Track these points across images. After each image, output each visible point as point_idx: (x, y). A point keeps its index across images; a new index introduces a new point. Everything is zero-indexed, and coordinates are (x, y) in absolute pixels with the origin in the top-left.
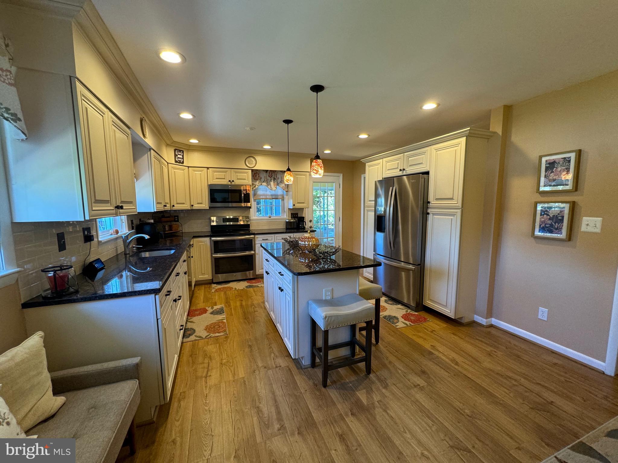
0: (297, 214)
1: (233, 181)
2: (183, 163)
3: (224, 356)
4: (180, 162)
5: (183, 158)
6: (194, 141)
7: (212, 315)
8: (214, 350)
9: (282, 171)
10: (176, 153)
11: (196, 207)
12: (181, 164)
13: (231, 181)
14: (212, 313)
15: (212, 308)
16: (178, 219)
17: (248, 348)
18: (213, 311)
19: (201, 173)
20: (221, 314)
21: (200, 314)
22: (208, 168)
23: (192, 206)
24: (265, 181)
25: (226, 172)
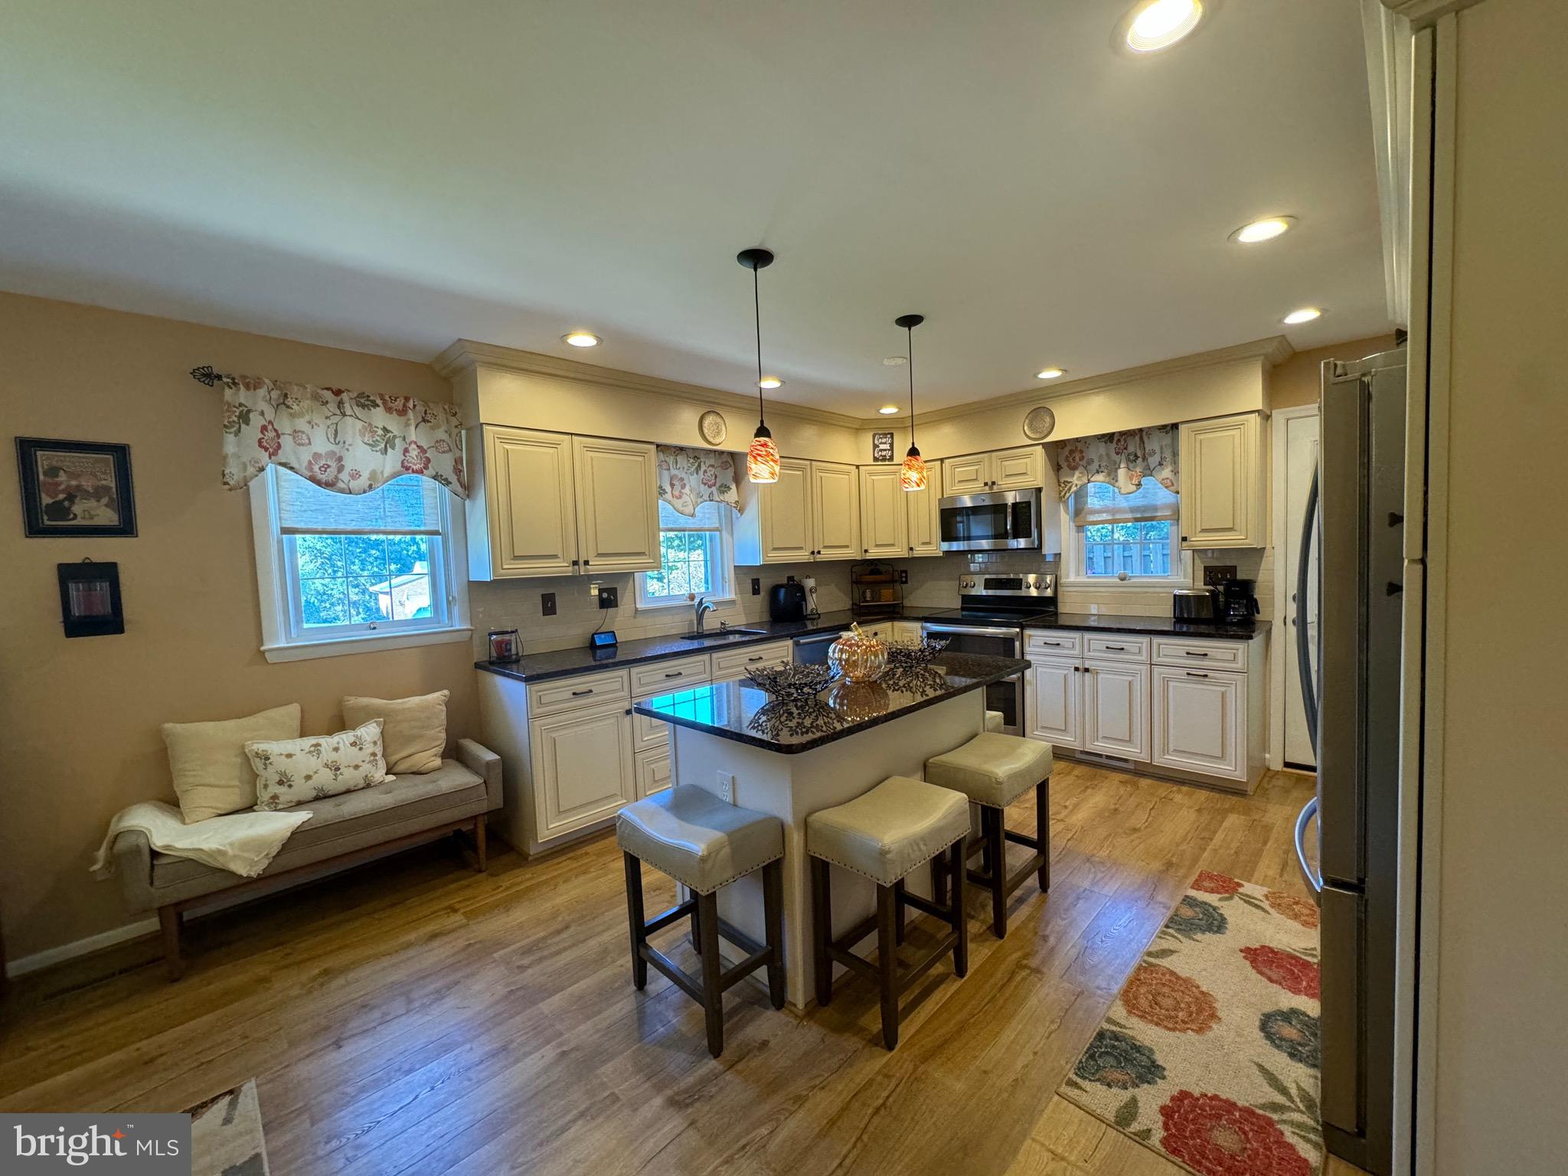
0: (1233, 570)
1: (995, 483)
2: (891, 458)
4: (884, 459)
5: (892, 449)
6: (889, 410)
10: (876, 442)
11: (921, 551)
12: (887, 463)
13: (989, 483)
16: (906, 577)
22: (942, 460)
24: (1102, 469)
25: (979, 462)
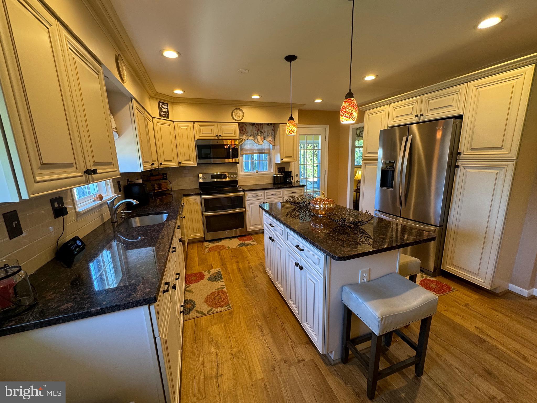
0: (284, 168)
1: (220, 136)
2: (168, 117)
3: (234, 343)
4: (165, 117)
5: (168, 112)
6: (178, 92)
7: (210, 281)
8: (220, 332)
9: (269, 124)
10: (161, 106)
11: (184, 164)
12: (166, 119)
13: (218, 136)
14: (210, 279)
15: (209, 272)
16: (166, 176)
17: (259, 329)
18: (210, 277)
19: (187, 127)
20: (219, 280)
21: (197, 281)
22: (194, 122)
23: (180, 163)
24: (252, 135)
25: (212, 126)
